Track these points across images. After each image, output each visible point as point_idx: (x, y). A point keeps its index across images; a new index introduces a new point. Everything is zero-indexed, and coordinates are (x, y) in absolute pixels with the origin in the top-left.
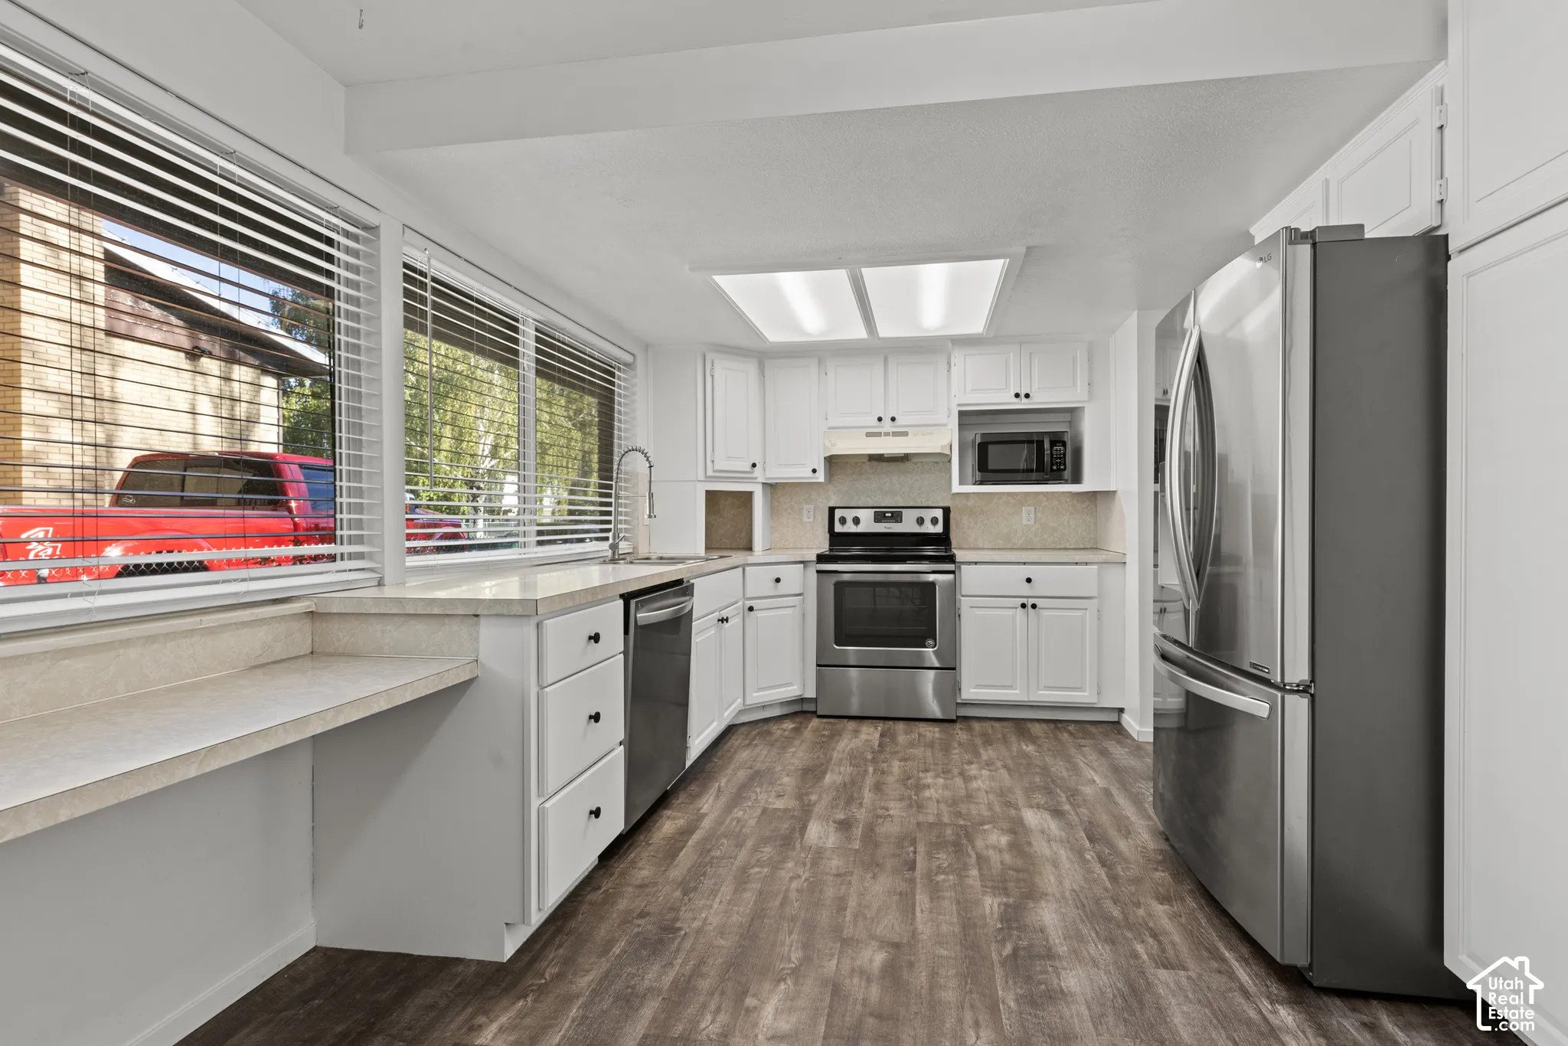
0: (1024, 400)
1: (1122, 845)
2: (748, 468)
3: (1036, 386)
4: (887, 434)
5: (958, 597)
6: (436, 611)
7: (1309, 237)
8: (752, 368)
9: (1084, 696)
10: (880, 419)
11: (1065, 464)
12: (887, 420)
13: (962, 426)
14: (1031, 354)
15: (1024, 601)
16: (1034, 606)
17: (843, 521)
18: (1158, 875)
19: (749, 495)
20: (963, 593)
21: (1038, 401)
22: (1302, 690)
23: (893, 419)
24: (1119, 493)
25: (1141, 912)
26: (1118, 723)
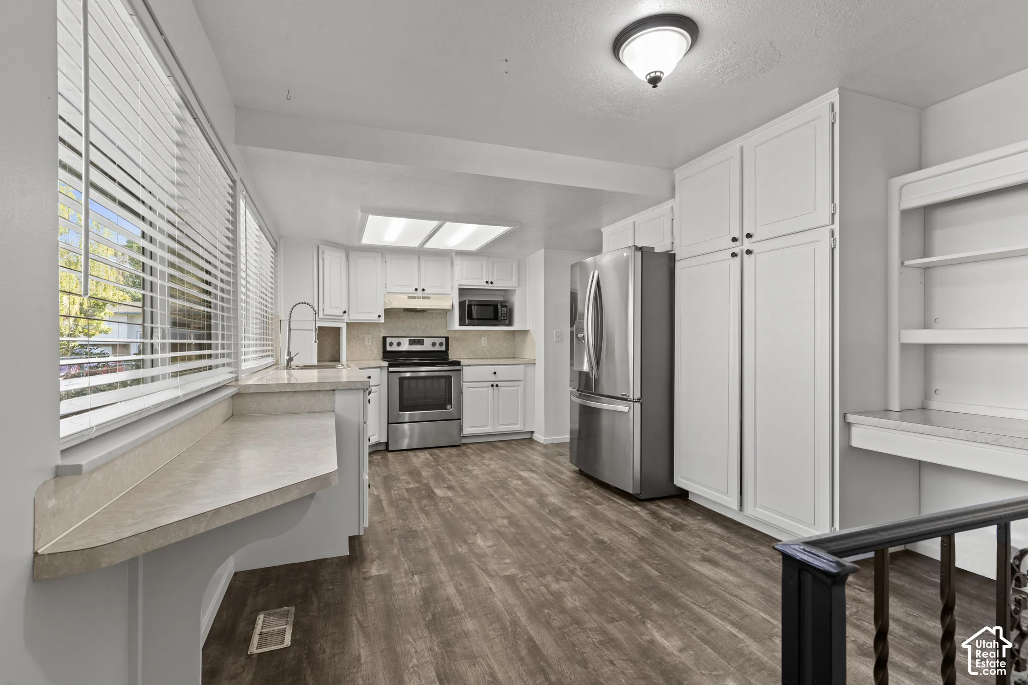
0: (490, 285)
1: (562, 477)
2: (341, 314)
3: (495, 278)
4: (419, 298)
5: (462, 383)
6: (314, 389)
7: (641, 249)
8: (342, 255)
9: (518, 427)
10: (416, 290)
11: (507, 317)
12: (420, 291)
13: (460, 295)
14: (493, 262)
15: (492, 383)
16: (497, 386)
17: (391, 344)
18: (580, 483)
19: (337, 330)
20: (464, 381)
21: (496, 286)
22: (638, 401)
23: (423, 290)
24: (531, 331)
25: (581, 493)
26: (531, 439)
